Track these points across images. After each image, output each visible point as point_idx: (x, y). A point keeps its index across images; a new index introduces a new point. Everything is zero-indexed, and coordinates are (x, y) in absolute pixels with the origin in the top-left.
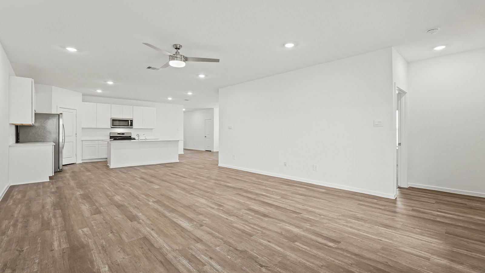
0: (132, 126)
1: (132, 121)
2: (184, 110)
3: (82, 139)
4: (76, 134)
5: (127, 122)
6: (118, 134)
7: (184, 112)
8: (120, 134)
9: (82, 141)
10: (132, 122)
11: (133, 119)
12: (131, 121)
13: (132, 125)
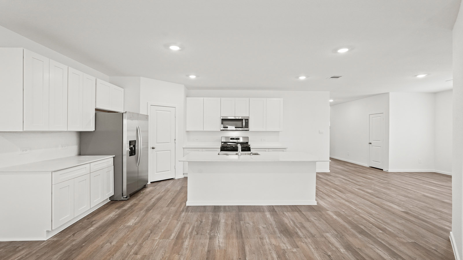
0: (248, 128)
1: (247, 120)
2: (331, 101)
3: (184, 147)
4: (175, 140)
5: (240, 123)
6: (231, 139)
7: (332, 105)
8: (233, 139)
9: (184, 148)
10: (248, 122)
11: (249, 117)
12: (245, 120)
13: (247, 126)
